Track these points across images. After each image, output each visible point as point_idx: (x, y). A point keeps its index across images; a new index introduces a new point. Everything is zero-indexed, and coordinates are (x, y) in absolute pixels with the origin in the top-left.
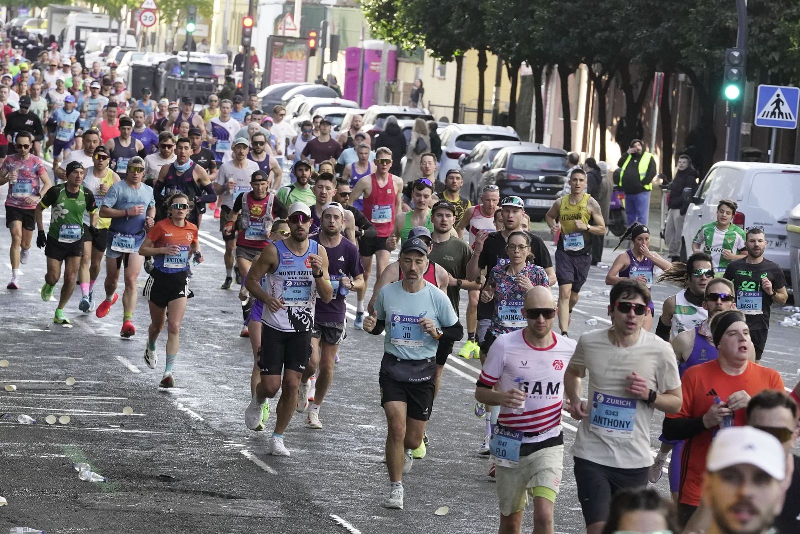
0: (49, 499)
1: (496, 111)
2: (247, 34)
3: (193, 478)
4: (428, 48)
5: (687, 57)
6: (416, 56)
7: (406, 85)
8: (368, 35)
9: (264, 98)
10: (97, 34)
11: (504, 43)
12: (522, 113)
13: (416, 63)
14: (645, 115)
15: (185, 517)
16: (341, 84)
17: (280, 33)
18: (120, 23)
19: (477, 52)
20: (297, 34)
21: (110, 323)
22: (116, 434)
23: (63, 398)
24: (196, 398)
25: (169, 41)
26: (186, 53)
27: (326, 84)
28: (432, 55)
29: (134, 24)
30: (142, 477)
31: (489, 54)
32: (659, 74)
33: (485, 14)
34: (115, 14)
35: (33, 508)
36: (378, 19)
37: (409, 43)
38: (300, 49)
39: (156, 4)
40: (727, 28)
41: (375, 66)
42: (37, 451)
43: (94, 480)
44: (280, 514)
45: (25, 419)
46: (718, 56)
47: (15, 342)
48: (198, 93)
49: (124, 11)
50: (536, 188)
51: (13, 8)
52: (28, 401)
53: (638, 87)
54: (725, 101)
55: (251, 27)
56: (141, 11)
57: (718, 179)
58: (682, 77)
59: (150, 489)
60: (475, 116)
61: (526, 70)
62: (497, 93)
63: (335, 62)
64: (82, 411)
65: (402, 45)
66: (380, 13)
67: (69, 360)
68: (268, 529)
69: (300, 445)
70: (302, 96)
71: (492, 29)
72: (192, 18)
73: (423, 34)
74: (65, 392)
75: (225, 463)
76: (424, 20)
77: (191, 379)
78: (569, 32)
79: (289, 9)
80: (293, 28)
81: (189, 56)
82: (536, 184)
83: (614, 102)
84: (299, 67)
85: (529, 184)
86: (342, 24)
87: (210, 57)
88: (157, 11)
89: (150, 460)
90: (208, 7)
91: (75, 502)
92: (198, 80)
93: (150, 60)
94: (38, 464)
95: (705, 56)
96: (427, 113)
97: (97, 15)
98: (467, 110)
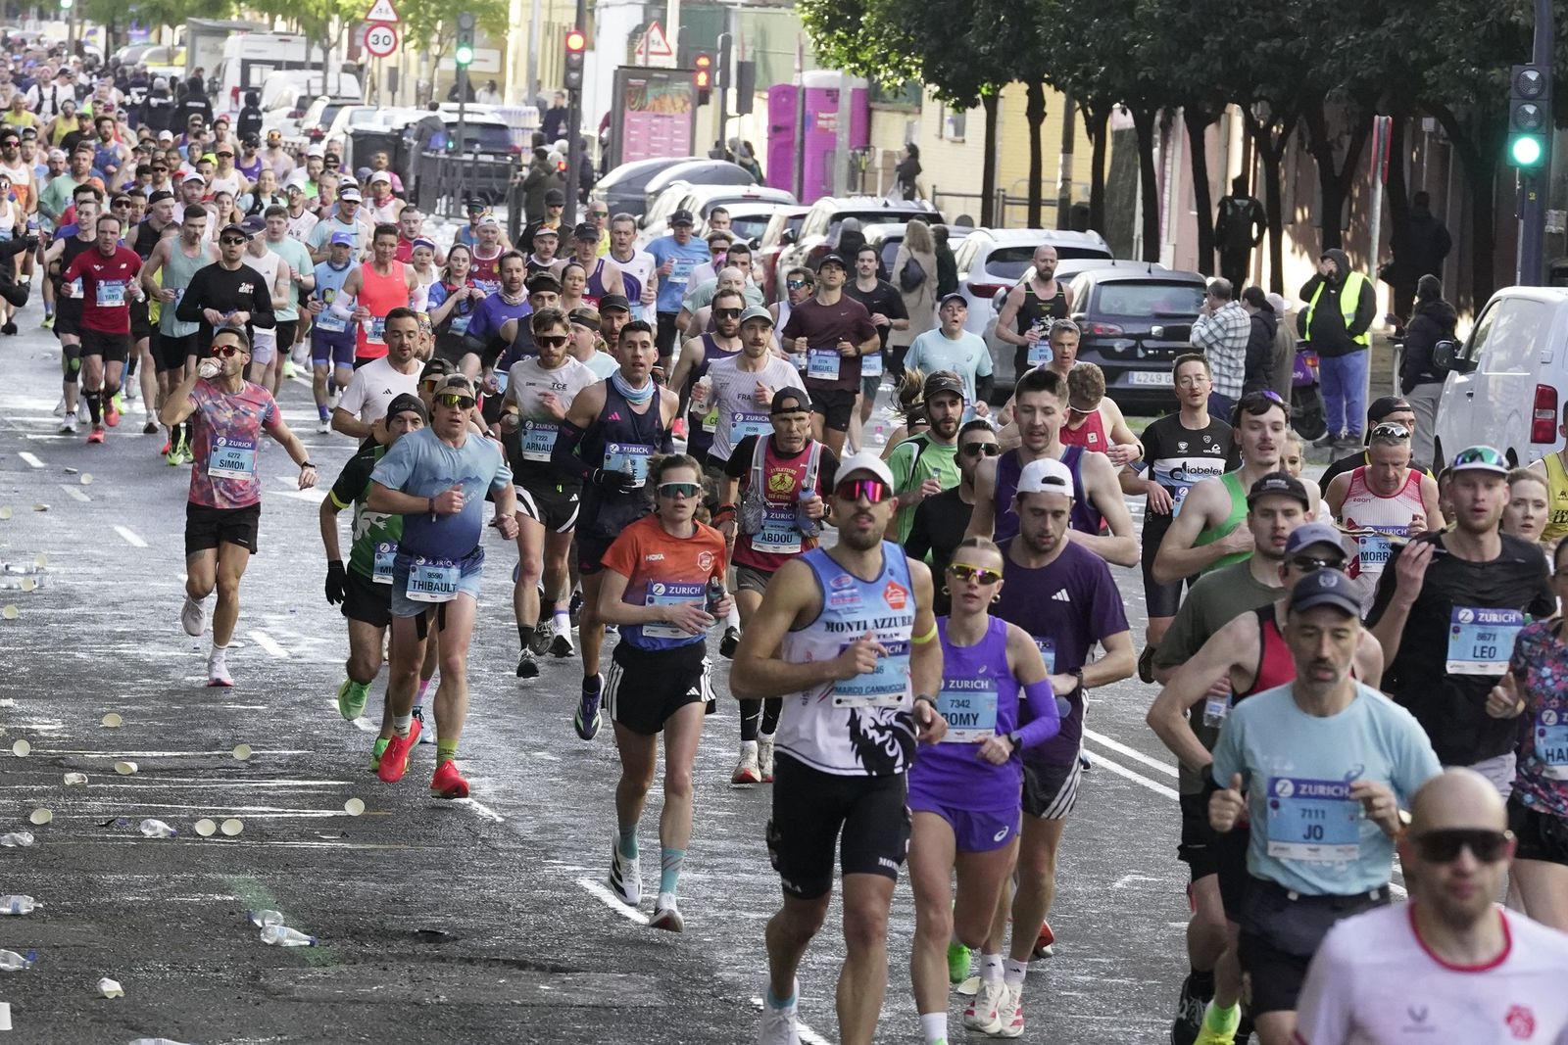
0: (203, 982)
1: (1064, 202)
2: (574, 65)
3: (483, 933)
4: (928, 81)
5: (1436, 84)
6: (908, 100)
7: (888, 155)
8: (810, 60)
9: (611, 189)
10: (283, 74)
11: (1076, 69)
12: (1117, 204)
13: (906, 113)
14: (1357, 200)
15: (467, 1009)
16: (761, 156)
17: (640, 61)
18: (326, 51)
19: (1025, 87)
20: (672, 63)
21: (317, 636)
22: (332, 852)
23: (227, 785)
24: (487, 779)
25: (423, 83)
26: (456, 106)
27: (730, 158)
28: (937, 96)
29: (353, 53)
30: (384, 935)
31: (1048, 90)
32: (1380, 120)
33: (1038, 13)
34: (316, 33)
35: (172, 1001)
36: (829, 29)
37: (891, 73)
38: (679, 93)
39: (396, 12)
40: (1515, 26)
41: (826, 120)
42: (178, 890)
43: (290, 943)
44: (655, 999)
45: (154, 828)
46: (1497, 82)
47: (133, 678)
48: (482, 183)
49: (333, 28)
50: (1145, 349)
51: (119, 29)
52: (159, 793)
53: (1341, 147)
54: (1513, 168)
55: (581, 51)
56: (366, 26)
57: (1503, 321)
58: (1428, 124)
59: (400, 957)
60: (1023, 212)
61: (1121, 119)
62: (1066, 166)
63: (747, 116)
64: (265, 809)
65: (876, 78)
66: (833, 17)
67: (239, 712)
68: (631, 1029)
69: (691, 864)
70: (684, 183)
71: (1053, 41)
72: (466, 38)
73: (917, 56)
74: (232, 773)
75: (545, 902)
76: (919, 29)
77: (477, 741)
78: (1204, 42)
79: (656, 13)
80: (663, 50)
81: (461, 112)
82: (1146, 343)
83: (1296, 178)
84: (678, 127)
85: (1132, 343)
86: (759, 40)
87: (502, 112)
88: (399, 26)
89: (399, 903)
90: (497, 16)
91: (254, 986)
92: (481, 157)
93: (385, 123)
94: (181, 914)
95: (1473, 84)
96: (930, 209)
97: (279, 38)
98: (1007, 201)
